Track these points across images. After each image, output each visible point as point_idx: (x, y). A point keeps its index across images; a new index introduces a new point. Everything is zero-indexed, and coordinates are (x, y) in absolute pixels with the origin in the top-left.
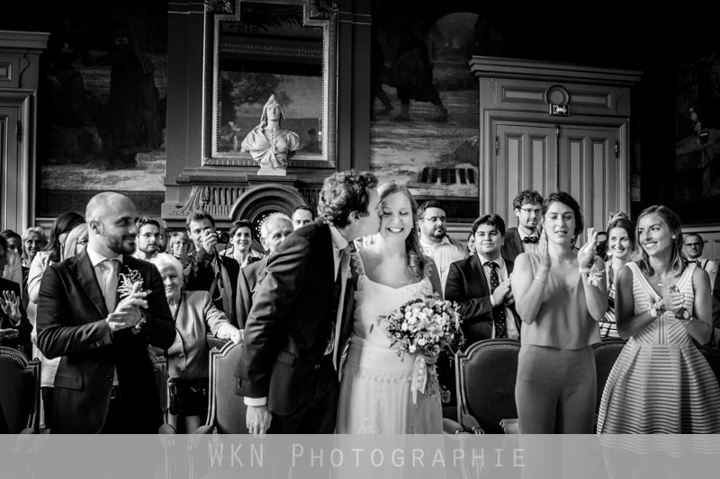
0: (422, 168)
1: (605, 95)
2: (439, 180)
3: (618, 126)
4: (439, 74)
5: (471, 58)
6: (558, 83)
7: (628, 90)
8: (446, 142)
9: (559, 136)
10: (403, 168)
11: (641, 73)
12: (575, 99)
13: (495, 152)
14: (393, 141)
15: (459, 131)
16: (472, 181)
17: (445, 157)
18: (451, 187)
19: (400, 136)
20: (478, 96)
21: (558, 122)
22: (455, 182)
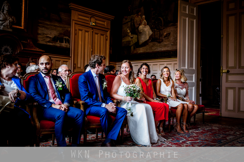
0: (54, 36)
1: (104, 22)
2: (58, 41)
3: (107, 31)
5: (70, 3)
6: (93, 16)
7: (110, 21)
8: (61, 29)
9: (93, 32)
10: (48, 35)
11: (114, 17)
12: (97, 21)
13: (75, 34)
14: (45, 26)
15: (65, 26)
16: (68, 43)
17: (61, 34)
18: (62, 44)
19: (47, 25)
20: (71, 16)
21: (92, 28)
22: (63, 42)
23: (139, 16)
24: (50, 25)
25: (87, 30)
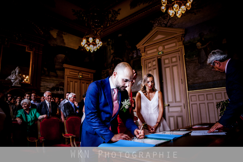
0: (52, 87)
1: (89, 75)
2: (56, 90)
3: (91, 81)
4: (56, 67)
5: (64, 64)
6: (80, 71)
7: (93, 74)
8: (57, 82)
9: (80, 82)
10: (48, 87)
11: (95, 71)
12: (83, 75)
13: (68, 84)
14: (46, 80)
15: (60, 79)
16: (63, 91)
17: (57, 85)
18: (58, 92)
19: (48, 79)
20: (64, 72)
21: (80, 79)
22: (59, 91)
23: (112, 70)
24: (50, 80)
25: (76, 81)
